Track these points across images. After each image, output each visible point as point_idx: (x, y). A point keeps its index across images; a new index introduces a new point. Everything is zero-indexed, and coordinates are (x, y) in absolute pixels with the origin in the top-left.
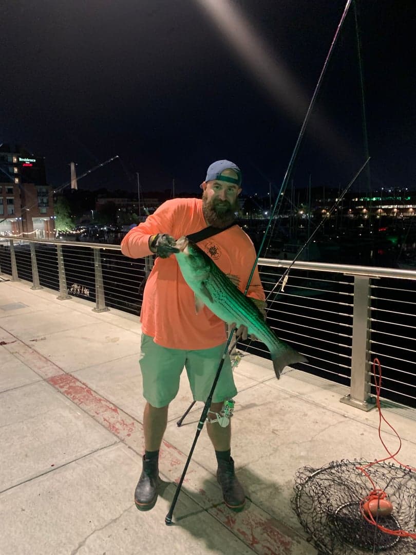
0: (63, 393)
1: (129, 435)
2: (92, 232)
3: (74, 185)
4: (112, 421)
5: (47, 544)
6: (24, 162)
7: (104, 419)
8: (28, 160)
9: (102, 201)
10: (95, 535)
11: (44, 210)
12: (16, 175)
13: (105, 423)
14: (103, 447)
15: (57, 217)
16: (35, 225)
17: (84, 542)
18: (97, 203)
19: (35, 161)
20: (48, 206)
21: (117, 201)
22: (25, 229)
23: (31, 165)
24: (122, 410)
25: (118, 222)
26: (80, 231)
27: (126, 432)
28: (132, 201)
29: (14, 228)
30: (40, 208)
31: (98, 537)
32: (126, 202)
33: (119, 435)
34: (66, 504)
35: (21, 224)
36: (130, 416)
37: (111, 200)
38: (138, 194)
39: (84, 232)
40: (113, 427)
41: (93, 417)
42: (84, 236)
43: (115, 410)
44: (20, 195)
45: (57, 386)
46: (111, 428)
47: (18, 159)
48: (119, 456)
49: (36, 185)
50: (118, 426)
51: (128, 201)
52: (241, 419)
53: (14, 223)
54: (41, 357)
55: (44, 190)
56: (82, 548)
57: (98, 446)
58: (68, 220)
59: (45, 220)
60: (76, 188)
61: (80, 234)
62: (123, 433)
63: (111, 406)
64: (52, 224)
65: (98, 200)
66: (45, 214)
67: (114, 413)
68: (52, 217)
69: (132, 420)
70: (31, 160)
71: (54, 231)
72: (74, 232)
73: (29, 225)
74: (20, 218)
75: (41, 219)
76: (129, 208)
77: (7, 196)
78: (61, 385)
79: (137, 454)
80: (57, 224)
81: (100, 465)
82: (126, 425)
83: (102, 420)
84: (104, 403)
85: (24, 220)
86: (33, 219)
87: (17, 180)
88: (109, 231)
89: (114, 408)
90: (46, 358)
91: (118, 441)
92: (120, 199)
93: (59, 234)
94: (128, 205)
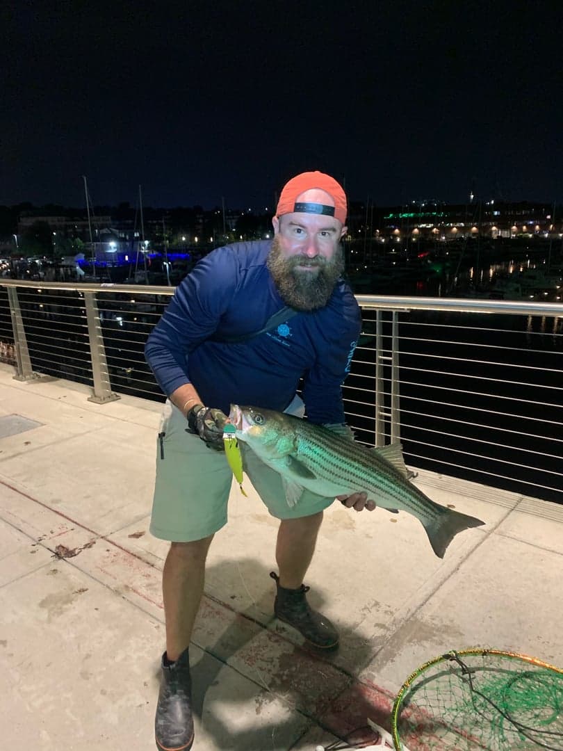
2: (18, 268)
9: (27, 222)
18: (19, 224)
21: (51, 220)
25: (55, 251)
28: (73, 220)
32: (64, 223)
37: (40, 219)
38: (86, 209)
51: (66, 221)
65: (21, 219)
76: (70, 230)
88: (45, 265)
92: (55, 219)
94: (67, 227)
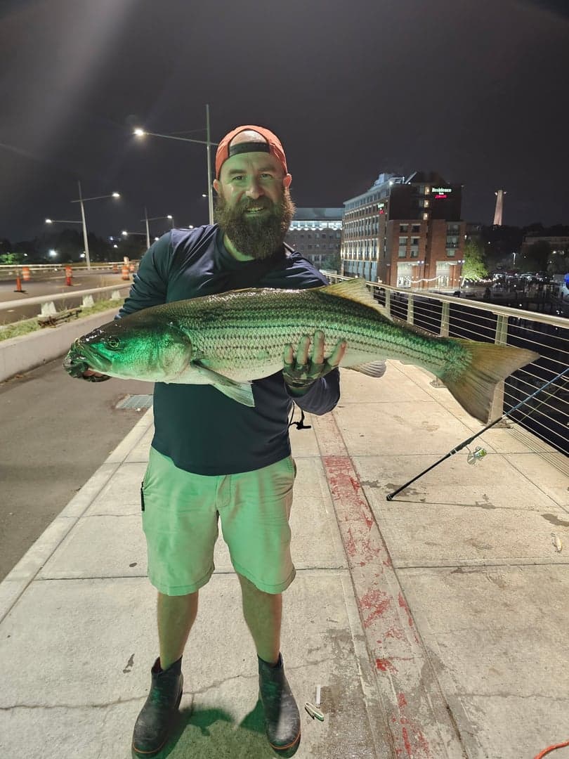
0: (327, 479)
1: (363, 564)
2: (509, 282)
3: (498, 220)
4: (357, 535)
5: (188, 662)
6: (438, 193)
7: (349, 529)
8: (442, 190)
9: (530, 241)
10: (237, 680)
11: (452, 253)
12: (426, 210)
13: (347, 535)
14: (323, 567)
15: (466, 261)
16: (438, 269)
17: (221, 682)
18: (524, 243)
19: (450, 190)
20: (457, 247)
21: (553, 240)
22: (427, 276)
23: (445, 196)
24: (378, 526)
25: (548, 269)
26: (492, 279)
27: (362, 559)
29: (414, 274)
30: (447, 249)
31: (238, 685)
32: (566, 243)
33: (351, 558)
34: (237, 622)
35: (422, 270)
36: (382, 538)
37: (544, 239)
39: (497, 282)
40: (353, 545)
41: (339, 521)
42: (497, 287)
43: (369, 523)
44: (427, 234)
45: (328, 469)
46: (349, 546)
47: (431, 190)
48: (332, 588)
49: (447, 221)
50: (359, 546)
52: (544, 610)
53: (415, 266)
54: (335, 427)
55: (456, 227)
56: (213, 689)
57: (318, 564)
58: (480, 265)
59: (452, 264)
60: (500, 224)
61: (493, 283)
62: (357, 559)
63: (369, 516)
64: (459, 269)
65: (526, 239)
66: (453, 257)
67: (365, 527)
68: (460, 261)
69: (381, 544)
70: (446, 190)
71: (460, 279)
72: (485, 281)
73: (431, 271)
74: (423, 262)
75: (447, 263)
77: (413, 236)
78: (333, 468)
79: (356, 596)
80: (465, 269)
81: (303, 590)
82: (369, 549)
83: (345, 529)
84: (363, 508)
85: (427, 265)
86: (438, 263)
87: (426, 216)
88: (535, 281)
89: (370, 519)
90: (339, 431)
91: (345, 567)
92: (559, 238)
93: (465, 282)
